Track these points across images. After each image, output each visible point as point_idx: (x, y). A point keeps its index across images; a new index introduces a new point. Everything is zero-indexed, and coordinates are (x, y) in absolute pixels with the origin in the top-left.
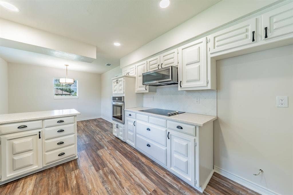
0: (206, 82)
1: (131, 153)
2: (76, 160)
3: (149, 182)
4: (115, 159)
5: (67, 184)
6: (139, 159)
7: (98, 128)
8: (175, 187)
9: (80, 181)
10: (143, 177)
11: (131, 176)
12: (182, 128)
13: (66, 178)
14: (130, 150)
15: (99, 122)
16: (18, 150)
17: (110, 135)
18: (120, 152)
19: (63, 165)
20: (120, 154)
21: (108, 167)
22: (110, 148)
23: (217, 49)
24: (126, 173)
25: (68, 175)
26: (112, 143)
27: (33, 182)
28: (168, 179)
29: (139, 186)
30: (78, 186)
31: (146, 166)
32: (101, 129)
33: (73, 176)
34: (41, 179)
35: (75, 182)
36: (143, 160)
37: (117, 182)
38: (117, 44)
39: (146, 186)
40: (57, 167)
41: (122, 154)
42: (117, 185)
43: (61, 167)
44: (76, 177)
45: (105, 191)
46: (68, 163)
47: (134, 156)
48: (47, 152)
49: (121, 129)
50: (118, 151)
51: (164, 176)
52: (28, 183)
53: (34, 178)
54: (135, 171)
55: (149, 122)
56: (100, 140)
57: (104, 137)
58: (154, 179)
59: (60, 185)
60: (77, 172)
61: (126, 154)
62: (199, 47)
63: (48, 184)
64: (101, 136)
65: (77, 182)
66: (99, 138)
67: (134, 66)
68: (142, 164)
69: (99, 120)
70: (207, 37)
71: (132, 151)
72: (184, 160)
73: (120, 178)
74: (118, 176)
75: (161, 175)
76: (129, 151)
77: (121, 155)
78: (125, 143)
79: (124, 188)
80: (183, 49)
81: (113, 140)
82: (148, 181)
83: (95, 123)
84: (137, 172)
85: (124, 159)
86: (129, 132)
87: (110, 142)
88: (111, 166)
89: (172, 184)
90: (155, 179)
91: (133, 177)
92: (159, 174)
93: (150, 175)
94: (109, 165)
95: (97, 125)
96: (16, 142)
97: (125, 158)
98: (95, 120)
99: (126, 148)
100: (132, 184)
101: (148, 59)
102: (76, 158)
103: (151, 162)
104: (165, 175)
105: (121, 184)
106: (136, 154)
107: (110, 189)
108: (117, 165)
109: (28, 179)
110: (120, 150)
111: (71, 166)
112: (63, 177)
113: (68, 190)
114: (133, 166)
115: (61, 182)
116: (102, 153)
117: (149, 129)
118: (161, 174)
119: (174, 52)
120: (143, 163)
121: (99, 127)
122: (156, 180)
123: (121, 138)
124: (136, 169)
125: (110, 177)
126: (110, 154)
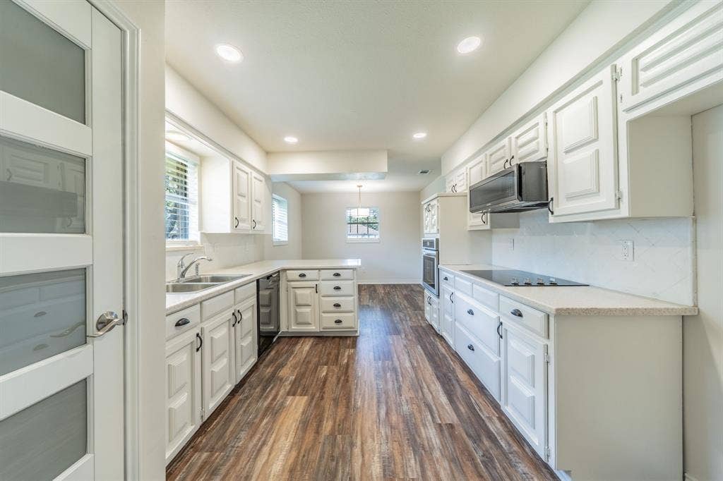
0: (614, 195)
1: (446, 357)
2: (356, 337)
3: (449, 410)
4: (409, 356)
5: (337, 360)
6: (453, 372)
7: (405, 301)
8: (503, 445)
9: (351, 362)
10: (443, 399)
11: (421, 388)
12: (520, 315)
13: (339, 353)
14: (446, 354)
15: (413, 290)
16: (300, 302)
17: (420, 318)
18: (423, 349)
19: (341, 337)
20: (422, 352)
21: (392, 361)
22: (410, 338)
23: (645, 93)
24: (415, 381)
25: (342, 350)
26: (417, 331)
27: (310, 343)
28: (495, 427)
29: (428, 406)
30: (348, 365)
31: (461, 387)
32: (411, 304)
33: (347, 354)
34: (317, 344)
35: (346, 361)
36: (462, 377)
37: (396, 384)
38: (420, 136)
39: (439, 412)
40: (334, 337)
41: (425, 354)
42: (394, 388)
43: (337, 339)
44: (349, 356)
45: (375, 386)
46: (346, 337)
47: (446, 365)
48: (324, 312)
49: (435, 306)
50: (421, 346)
51: (489, 418)
52: (307, 343)
53: (312, 340)
54: (433, 385)
55: (473, 297)
56: (400, 321)
57: (408, 318)
58: (463, 411)
59: (331, 357)
60: (352, 351)
61: (433, 357)
62: (596, 97)
63: (321, 351)
64: (405, 316)
65: (348, 361)
66: (400, 317)
67: (463, 170)
68: (454, 382)
69: (415, 288)
70: (615, 63)
71: (447, 355)
72: (528, 392)
73: (403, 382)
74: (401, 379)
75: (483, 415)
76: (442, 354)
77: (423, 354)
78: (441, 338)
79: (401, 396)
80: (556, 112)
81: (421, 326)
82: (448, 408)
83: (405, 292)
84: (437, 387)
85: (425, 362)
86: (447, 316)
87: (415, 330)
88: (398, 363)
89: (499, 438)
90: (466, 412)
91: (426, 390)
92: (480, 410)
93: (458, 403)
94: (395, 359)
95: (406, 297)
96: (298, 292)
97: (427, 361)
98: (406, 286)
99: (440, 347)
100: (417, 398)
101: (487, 150)
102: (357, 335)
103: (478, 386)
104: (495, 418)
105: (399, 389)
106: (452, 363)
107: (382, 387)
108: (408, 364)
109: (307, 339)
110: (426, 346)
111: (348, 342)
112: (336, 351)
113: (337, 365)
114: (434, 378)
115: (332, 354)
116: (394, 341)
117: (471, 312)
118: (485, 413)
119: (538, 124)
120: (458, 381)
121: (407, 300)
122: (465, 414)
123: (435, 326)
124: (438, 384)
125: (388, 374)
126: (405, 346)
